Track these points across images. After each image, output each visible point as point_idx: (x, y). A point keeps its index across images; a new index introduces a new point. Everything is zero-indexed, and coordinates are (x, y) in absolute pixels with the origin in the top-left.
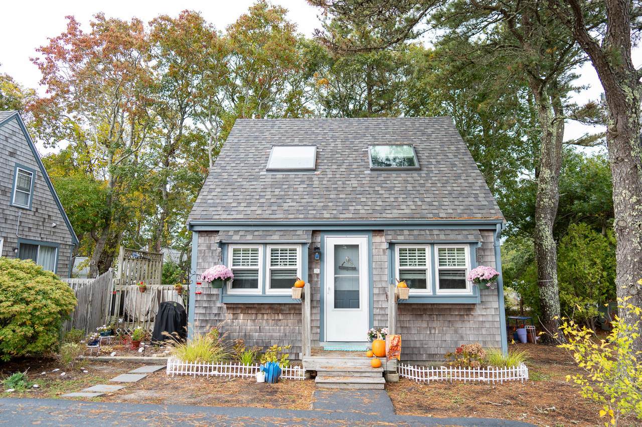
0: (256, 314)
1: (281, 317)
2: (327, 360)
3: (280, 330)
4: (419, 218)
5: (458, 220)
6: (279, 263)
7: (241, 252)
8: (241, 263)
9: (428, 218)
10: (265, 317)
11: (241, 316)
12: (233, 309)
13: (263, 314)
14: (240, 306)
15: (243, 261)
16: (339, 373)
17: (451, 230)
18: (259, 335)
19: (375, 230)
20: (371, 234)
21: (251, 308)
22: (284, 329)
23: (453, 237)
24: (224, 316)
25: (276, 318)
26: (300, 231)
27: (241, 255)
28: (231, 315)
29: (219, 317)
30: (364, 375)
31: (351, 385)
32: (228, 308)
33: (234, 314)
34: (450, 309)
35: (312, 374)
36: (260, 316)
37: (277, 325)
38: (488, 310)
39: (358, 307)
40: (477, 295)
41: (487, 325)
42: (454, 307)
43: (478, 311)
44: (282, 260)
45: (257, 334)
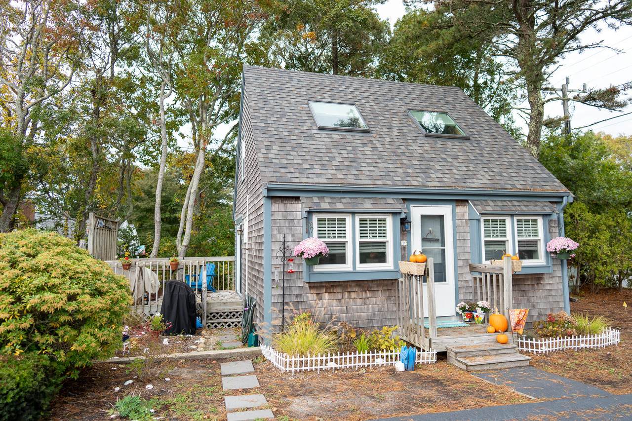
0: (342, 292)
1: (369, 294)
2: (455, 340)
3: (368, 309)
4: (499, 189)
5: (532, 192)
6: (368, 235)
7: (327, 222)
8: (327, 235)
9: (507, 189)
10: (353, 295)
11: (326, 296)
12: (317, 288)
13: (350, 292)
14: (324, 284)
15: (329, 232)
16: (478, 353)
17: (527, 201)
18: (346, 316)
19: (459, 199)
20: (454, 204)
21: (336, 286)
22: (373, 308)
23: (532, 208)
24: (307, 297)
25: (364, 296)
26: (390, 200)
27: (336, 226)
28: (315, 295)
29: (301, 298)
30: (500, 352)
31: (499, 364)
32: (310, 287)
33: (317, 294)
34: (524, 279)
35: (442, 356)
36: (346, 295)
37: (365, 304)
38: (554, 279)
39: (445, 281)
40: (550, 265)
41: (553, 293)
42: (527, 277)
43: (546, 280)
44: (371, 232)
45: (344, 315)
